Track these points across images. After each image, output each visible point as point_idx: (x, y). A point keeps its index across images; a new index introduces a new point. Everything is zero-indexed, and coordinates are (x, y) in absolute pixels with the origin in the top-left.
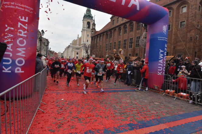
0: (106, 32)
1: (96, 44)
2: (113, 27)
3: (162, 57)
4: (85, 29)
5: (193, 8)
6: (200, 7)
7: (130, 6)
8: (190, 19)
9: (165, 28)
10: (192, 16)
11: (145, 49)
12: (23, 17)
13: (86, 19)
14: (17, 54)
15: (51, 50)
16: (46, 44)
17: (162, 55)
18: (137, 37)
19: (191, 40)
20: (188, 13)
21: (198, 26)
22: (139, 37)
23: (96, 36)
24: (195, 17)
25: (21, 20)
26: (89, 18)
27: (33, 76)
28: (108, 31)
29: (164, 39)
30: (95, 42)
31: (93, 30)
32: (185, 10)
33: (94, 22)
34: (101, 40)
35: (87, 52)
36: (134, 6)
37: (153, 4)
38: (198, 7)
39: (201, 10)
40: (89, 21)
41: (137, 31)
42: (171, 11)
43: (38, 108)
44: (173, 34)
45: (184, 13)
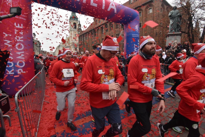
0: (91, 31)
1: (84, 42)
2: (96, 26)
3: (136, 50)
4: (72, 29)
5: (157, 9)
6: (161, 8)
7: (109, 10)
8: (155, 18)
9: (137, 27)
10: (157, 16)
11: (123, 44)
12: (18, 25)
13: (72, 21)
14: (17, 58)
15: (43, 50)
16: (38, 45)
17: (136, 48)
18: (117, 35)
19: (157, 34)
20: (153, 13)
21: (161, 24)
22: (118, 34)
23: (83, 35)
24: (159, 17)
25: (17, 27)
26: (75, 19)
27: (35, 76)
28: (92, 31)
29: (137, 36)
30: (82, 40)
31: (80, 30)
32: (151, 11)
33: (80, 23)
34: (87, 38)
35: (76, 49)
36: (112, 10)
37: (127, 8)
38: (160, 9)
39: (162, 11)
40: (75, 22)
41: (116, 30)
42: (141, 12)
43: (43, 100)
44: (144, 30)
45: (151, 13)
